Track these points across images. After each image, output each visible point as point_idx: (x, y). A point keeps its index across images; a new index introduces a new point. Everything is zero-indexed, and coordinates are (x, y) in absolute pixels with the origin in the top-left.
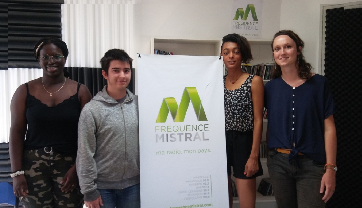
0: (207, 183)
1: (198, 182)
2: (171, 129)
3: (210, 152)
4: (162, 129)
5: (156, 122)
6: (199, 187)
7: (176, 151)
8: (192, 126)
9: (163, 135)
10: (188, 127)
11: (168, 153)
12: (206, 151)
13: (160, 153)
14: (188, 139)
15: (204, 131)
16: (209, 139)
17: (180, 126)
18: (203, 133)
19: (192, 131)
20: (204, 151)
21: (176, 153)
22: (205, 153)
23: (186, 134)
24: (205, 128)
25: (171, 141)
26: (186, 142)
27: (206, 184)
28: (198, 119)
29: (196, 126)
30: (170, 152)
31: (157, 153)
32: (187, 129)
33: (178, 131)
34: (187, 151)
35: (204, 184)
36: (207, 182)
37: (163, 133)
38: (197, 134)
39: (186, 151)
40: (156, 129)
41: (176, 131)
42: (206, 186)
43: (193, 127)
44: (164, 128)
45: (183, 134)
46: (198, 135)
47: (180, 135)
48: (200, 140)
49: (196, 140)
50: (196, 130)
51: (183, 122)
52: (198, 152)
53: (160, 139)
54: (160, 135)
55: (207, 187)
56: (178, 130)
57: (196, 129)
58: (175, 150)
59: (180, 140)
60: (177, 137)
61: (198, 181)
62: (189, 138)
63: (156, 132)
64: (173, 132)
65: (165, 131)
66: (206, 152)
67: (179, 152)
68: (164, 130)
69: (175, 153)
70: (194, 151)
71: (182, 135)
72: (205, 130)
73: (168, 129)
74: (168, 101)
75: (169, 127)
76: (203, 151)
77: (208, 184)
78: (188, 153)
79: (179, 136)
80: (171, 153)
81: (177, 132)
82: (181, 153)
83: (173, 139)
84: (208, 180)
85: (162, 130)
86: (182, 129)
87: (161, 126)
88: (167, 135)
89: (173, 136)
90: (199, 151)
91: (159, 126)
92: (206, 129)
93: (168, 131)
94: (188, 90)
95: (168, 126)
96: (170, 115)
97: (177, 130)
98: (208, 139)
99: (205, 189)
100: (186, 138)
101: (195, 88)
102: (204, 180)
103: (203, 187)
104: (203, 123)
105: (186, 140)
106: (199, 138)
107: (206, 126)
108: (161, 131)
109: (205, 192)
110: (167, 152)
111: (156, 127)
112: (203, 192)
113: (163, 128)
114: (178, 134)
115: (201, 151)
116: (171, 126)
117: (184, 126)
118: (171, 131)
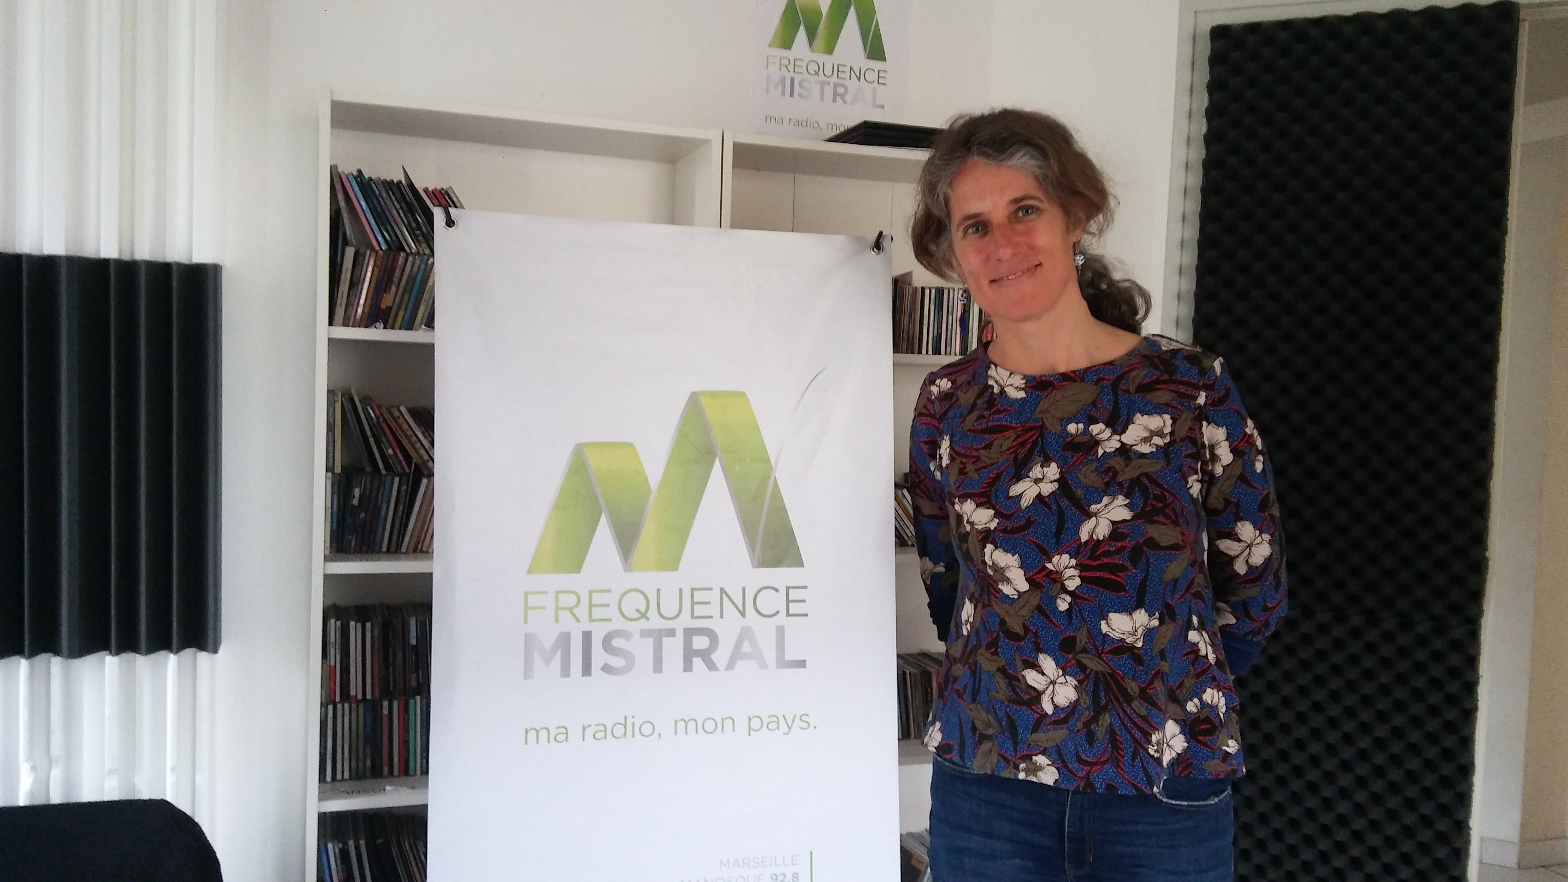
2: (608, 605)
3: (812, 726)
4: (560, 605)
5: (529, 572)
7: (630, 721)
8: (722, 591)
9: (564, 640)
10: (699, 596)
11: (587, 732)
12: (790, 723)
13: (543, 733)
14: (697, 662)
16: (807, 664)
17: (658, 593)
18: (780, 632)
19: (722, 617)
20: (778, 723)
21: (633, 736)
22: (784, 734)
23: (689, 633)
24: (788, 601)
25: (606, 668)
26: (688, 673)
28: (757, 554)
29: (744, 588)
30: (603, 729)
31: (527, 732)
32: (696, 607)
33: (644, 615)
34: (691, 725)
37: (565, 629)
38: (746, 634)
39: (686, 723)
40: (530, 604)
41: (639, 615)
43: (724, 595)
44: (571, 600)
45: (671, 633)
46: (753, 643)
47: (658, 636)
48: (763, 665)
49: (740, 664)
50: (743, 614)
51: (675, 570)
52: (750, 728)
53: (548, 661)
54: (548, 637)
56: (648, 615)
57: (741, 609)
58: (626, 717)
59: (658, 668)
60: (643, 649)
61: (741, 881)
62: (705, 655)
63: (526, 622)
64: (619, 623)
65: (578, 621)
66: (790, 728)
67: (647, 728)
68: (571, 610)
69: (625, 734)
70: (728, 723)
71: (666, 641)
72: (791, 612)
73: (591, 606)
75: (597, 598)
76: (773, 726)
78: (697, 731)
79: (649, 642)
80: (605, 731)
81: (643, 624)
82: (660, 734)
83: (616, 662)
84: (796, 878)
85: (558, 608)
86: (669, 607)
87: (558, 593)
88: (587, 637)
89: (616, 642)
90: (755, 723)
91: (546, 593)
92: (794, 608)
93: (591, 620)
94: (706, 405)
95: (591, 592)
96: (604, 534)
97: (643, 610)
98: (802, 664)
100: (689, 655)
101: (742, 395)
102: (775, 878)
104: (782, 576)
105: (688, 667)
106: (756, 655)
107: (793, 594)
108: (557, 621)
110: (584, 730)
111: (526, 594)
113: (568, 600)
114: (645, 633)
115: (765, 720)
116: (610, 591)
117: (681, 590)
118: (610, 620)
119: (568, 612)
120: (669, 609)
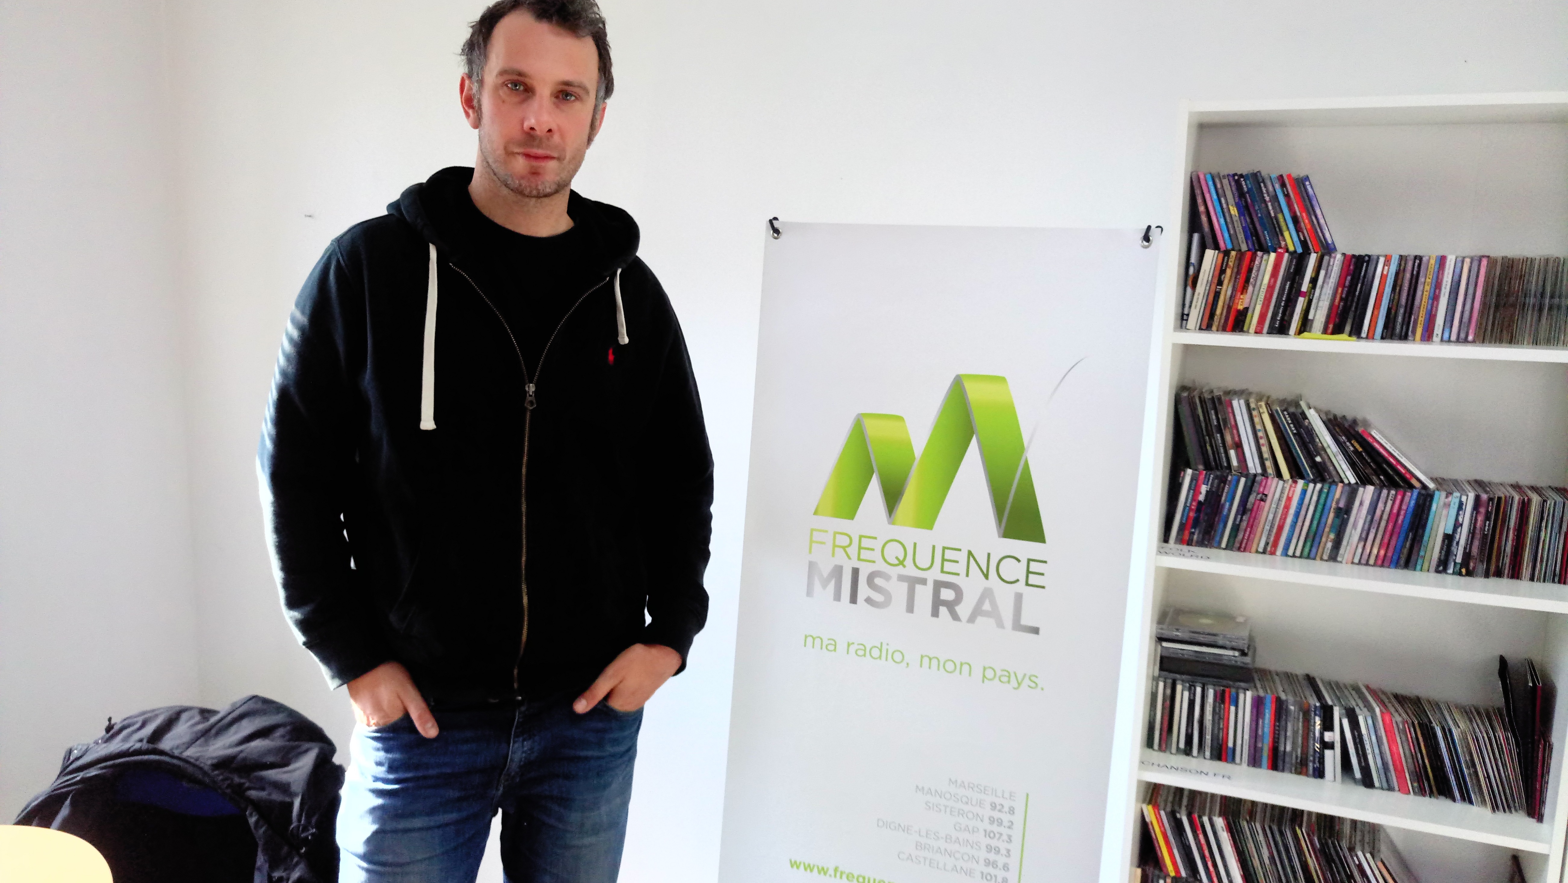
0: (1006, 823)
1: (967, 803)
2: (873, 550)
3: (1040, 686)
4: (837, 543)
5: (816, 513)
6: (967, 829)
7: (884, 647)
8: (970, 553)
9: (838, 571)
10: (949, 555)
11: (851, 646)
12: (1020, 680)
13: (818, 641)
14: (943, 610)
15: (1021, 587)
16: (1041, 632)
17: (915, 544)
18: (1019, 597)
19: (967, 575)
20: (1009, 677)
21: (886, 660)
22: (1014, 688)
23: (939, 585)
24: (1028, 572)
25: (869, 600)
26: (935, 619)
27: (1000, 823)
28: (1003, 524)
29: (989, 555)
30: (864, 648)
31: (806, 637)
32: (945, 563)
33: (901, 563)
34: (934, 662)
35: (992, 820)
36: (1006, 818)
37: (839, 563)
38: (987, 594)
39: (930, 659)
40: (814, 539)
41: (898, 562)
42: (1001, 834)
43: (971, 559)
44: (845, 541)
45: (923, 582)
46: (993, 603)
47: (913, 582)
48: (1000, 625)
49: (980, 620)
50: (986, 576)
51: (931, 529)
52: (984, 676)
53: (825, 586)
54: (826, 569)
55: (1005, 837)
56: (905, 563)
57: (985, 571)
58: (882, 643)
59: (910, 608)
60: (899, 591)
61: (964, 799)
62: (951, 606)
63: (810, 552)
64: (881, 566)
65: (850, 558)
66: (1019, 684)
67: (897, 656)
68: (844, 548)
69: (880, 657)
70: (966, 668)
71: (919, 588)
72: (1030, 582)
73: (860, 548)
74: (872, 429)
75: (866, 543)
76: (1005, 679)
77: (1009, 827)
78: (938, 669)
79: (905, 586)
80: (865, 650)
81: (900, 570)
82: (908, 664)
83: (877, 597)
84: (1012, 811)
85: (835, 546)
86: (924, 560)
87: (835, 533)
88: (856, 572)
89: (878, 581)
90: (989, 674)
91: (826, 531)
92: (1033, 579)
93: (859, 559)
94: (969, 386)
95: (861, 537)
96: (874, 490)
97: (901, 558)
98: (1036, 631)
99: (994, 843)
100: (937, 603)
101: (1002, 380)
102: (993, 806)
103: (988, 834)
104: (1024, 548)
105: (935, 613)
106: (995, 614)
107: (1034, 567)
108: (833, 555)
109: (992, 856)
110: (849, 645)
111: (812, 530)
112: (983, 854)
113: (842, 541)
114: (901, 578)
115: (999, 673)
116: (875, 538)
117: (934, 547)
118: (874, 562)
119: (842, 550)
120: (924, 562)
